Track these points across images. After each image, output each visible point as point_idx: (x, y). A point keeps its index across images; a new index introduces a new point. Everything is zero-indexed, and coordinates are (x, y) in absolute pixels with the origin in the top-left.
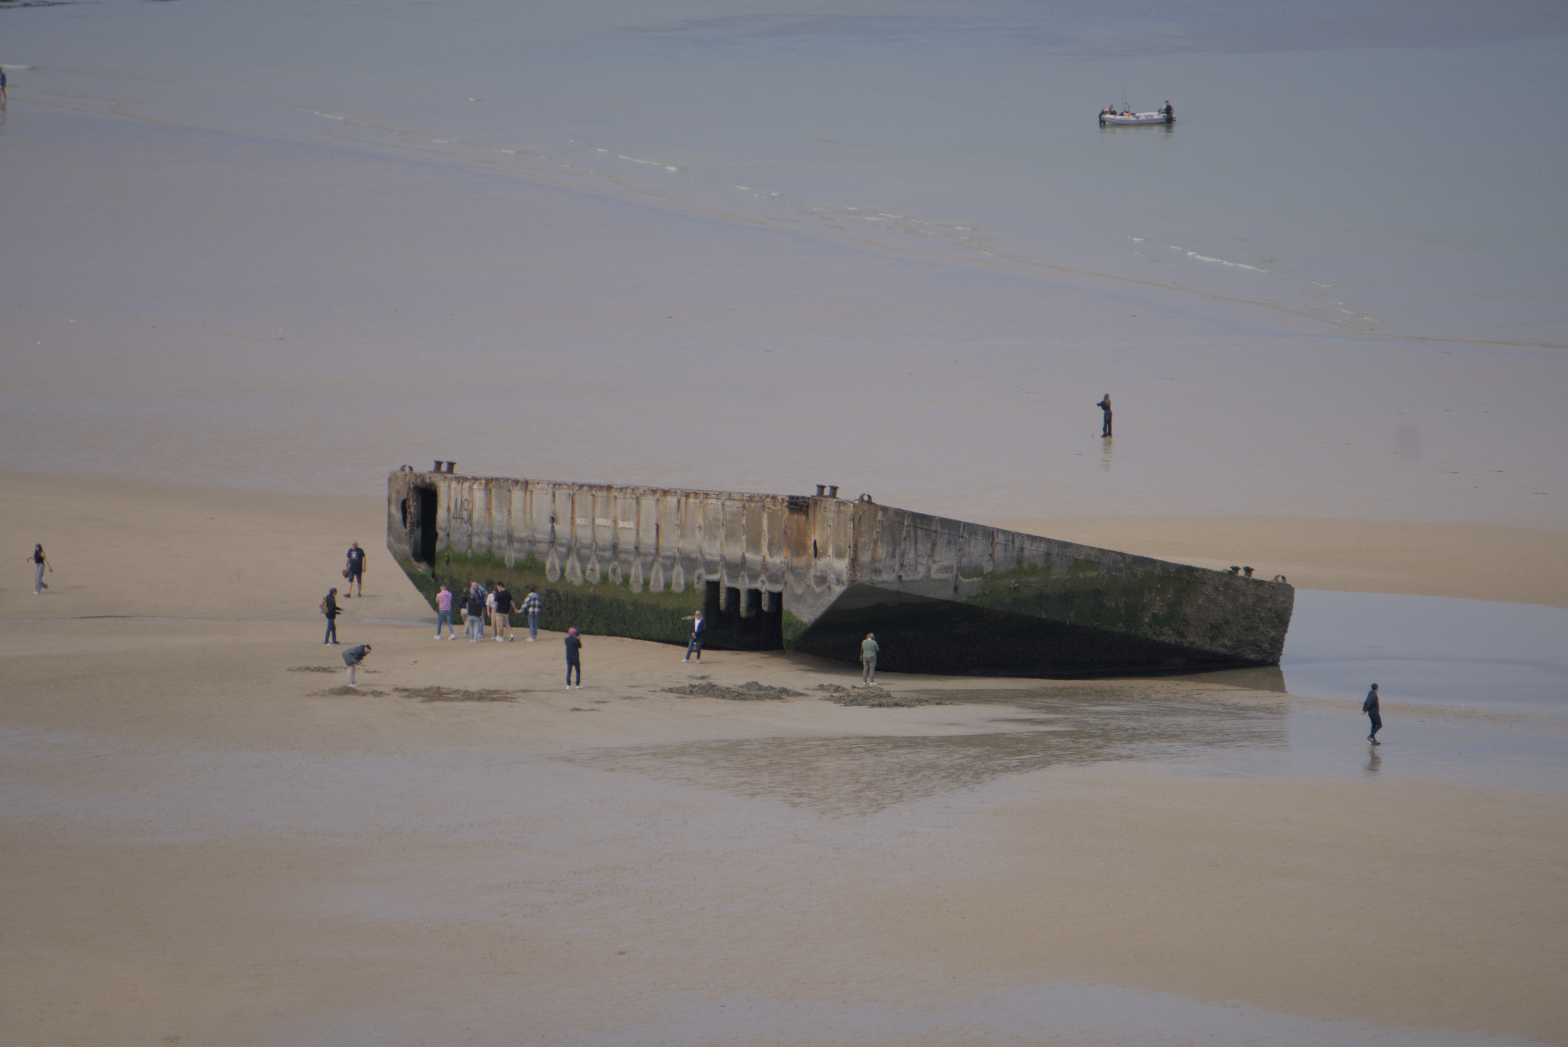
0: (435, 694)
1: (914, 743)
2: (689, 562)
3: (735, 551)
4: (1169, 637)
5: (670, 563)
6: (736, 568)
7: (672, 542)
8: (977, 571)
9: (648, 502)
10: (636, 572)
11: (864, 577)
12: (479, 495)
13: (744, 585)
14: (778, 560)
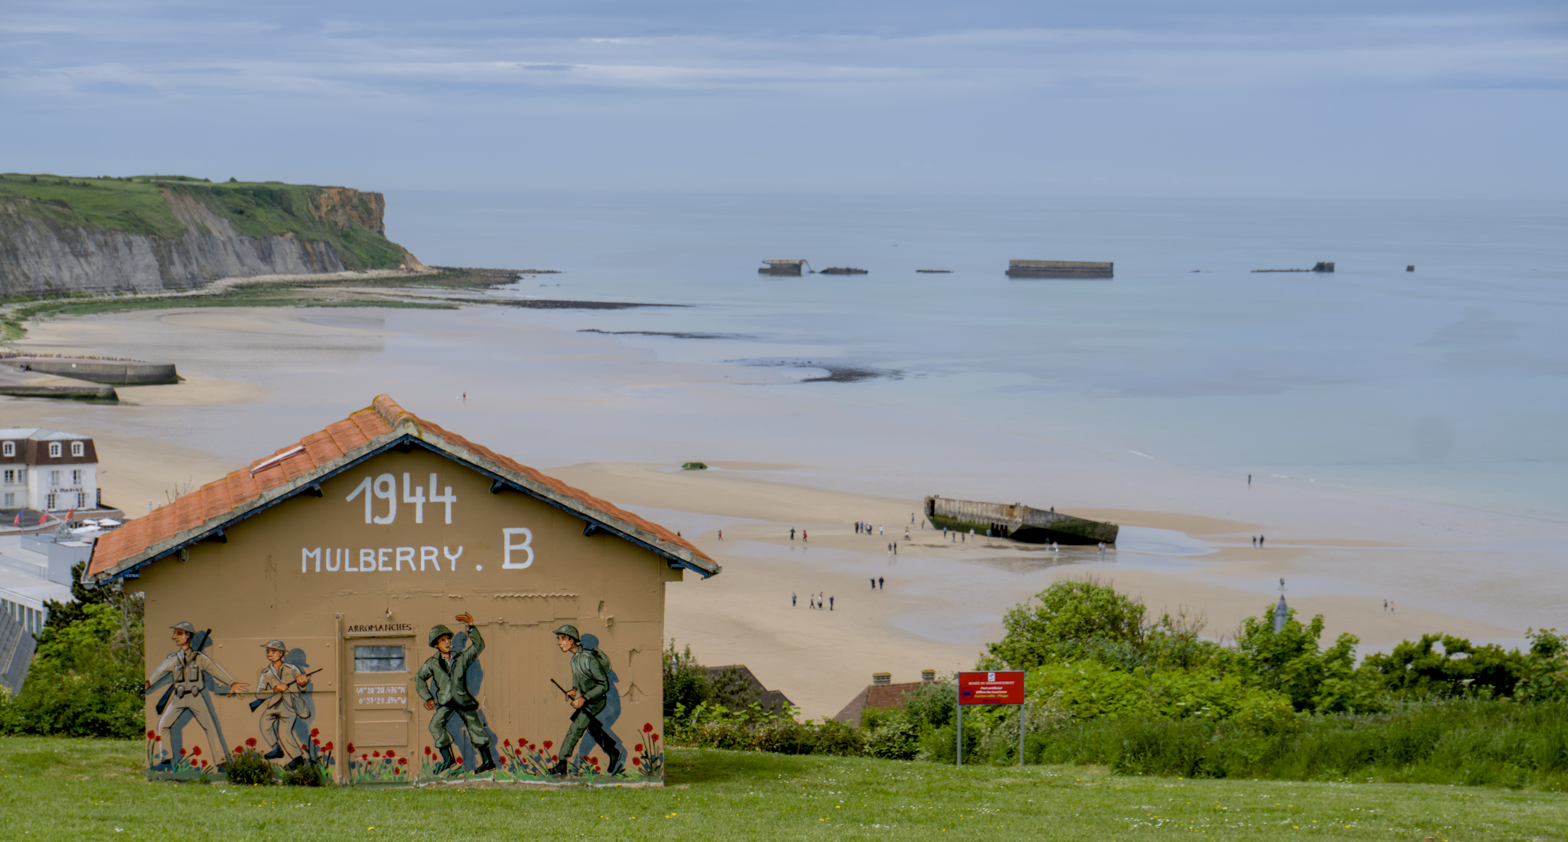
0: (932, 546)
1: (1033, 559)
2: (988, 518)
3: (998, 516)
4: (1091, 536)
5: (984, 518)
6: (998, 520)
7: (985, 514)
8: (1050, 522)
9: (980, 505)
10: (977, 520)
11: (1025, 523)
12: (944, 502)
13: (1000, 524)
14: (1007, 518)
